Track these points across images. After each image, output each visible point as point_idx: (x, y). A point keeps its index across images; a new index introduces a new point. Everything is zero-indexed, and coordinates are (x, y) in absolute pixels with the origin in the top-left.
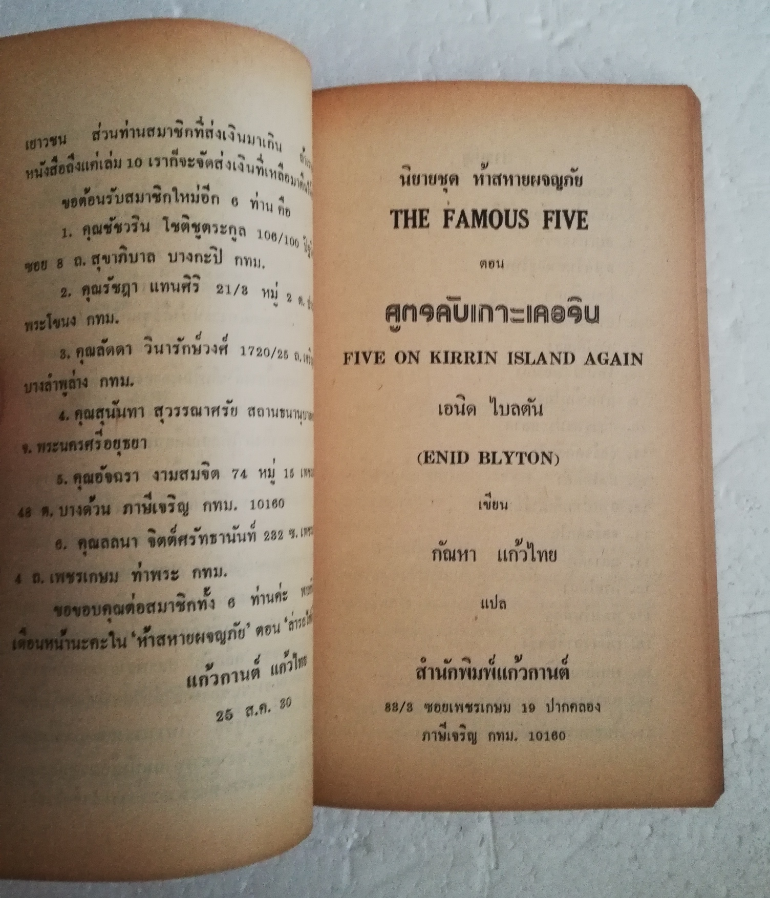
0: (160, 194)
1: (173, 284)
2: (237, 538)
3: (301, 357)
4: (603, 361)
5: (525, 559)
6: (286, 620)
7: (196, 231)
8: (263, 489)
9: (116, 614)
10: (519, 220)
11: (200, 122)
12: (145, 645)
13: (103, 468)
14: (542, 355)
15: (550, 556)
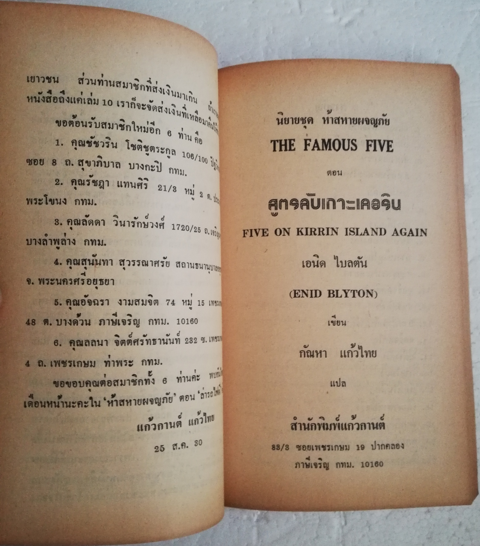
0: (124, 125)
1: (131, 183)
2: (169, 342)
3: (209, 231)
4: (403, 234)
5: (357, 356)
6: (199, 392)
7: (146, 151)
8: (185, 312)
9: (94, 386)
10: (351, 145)
11: (149, 81)
12: (112, 406)
13: (86, 296)
14: (366, 230)
15: (372, 354)
